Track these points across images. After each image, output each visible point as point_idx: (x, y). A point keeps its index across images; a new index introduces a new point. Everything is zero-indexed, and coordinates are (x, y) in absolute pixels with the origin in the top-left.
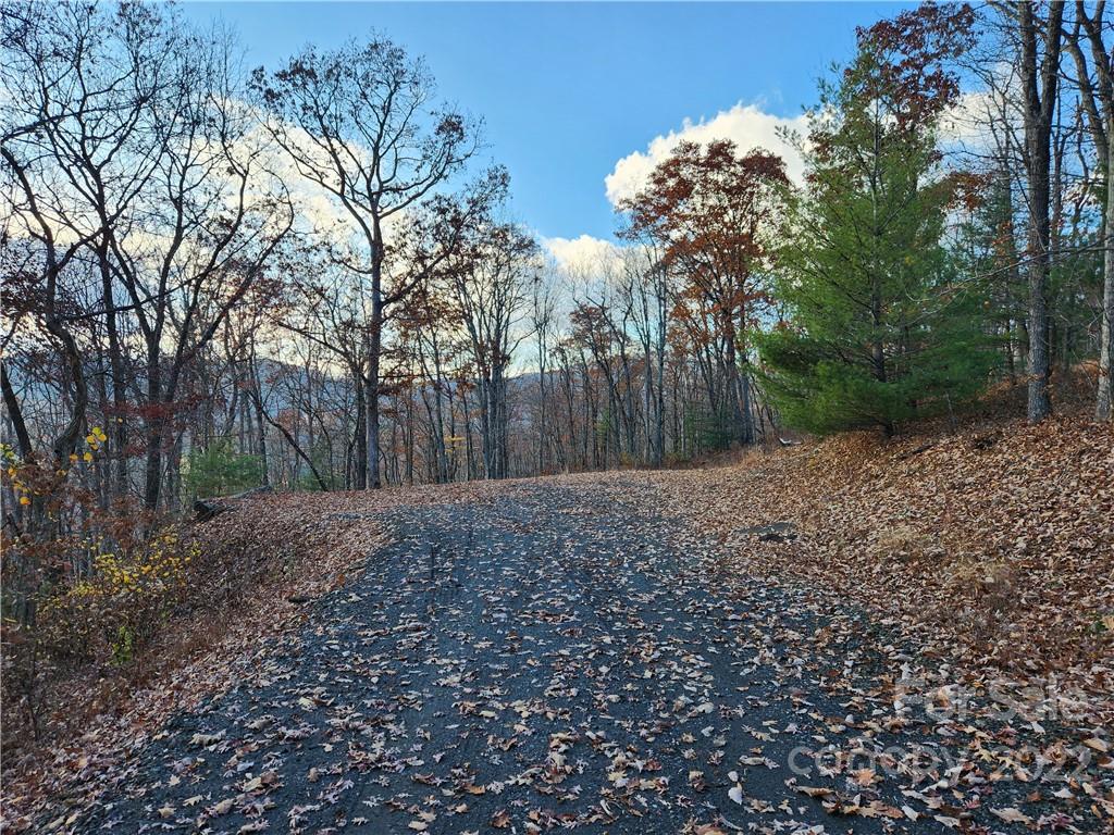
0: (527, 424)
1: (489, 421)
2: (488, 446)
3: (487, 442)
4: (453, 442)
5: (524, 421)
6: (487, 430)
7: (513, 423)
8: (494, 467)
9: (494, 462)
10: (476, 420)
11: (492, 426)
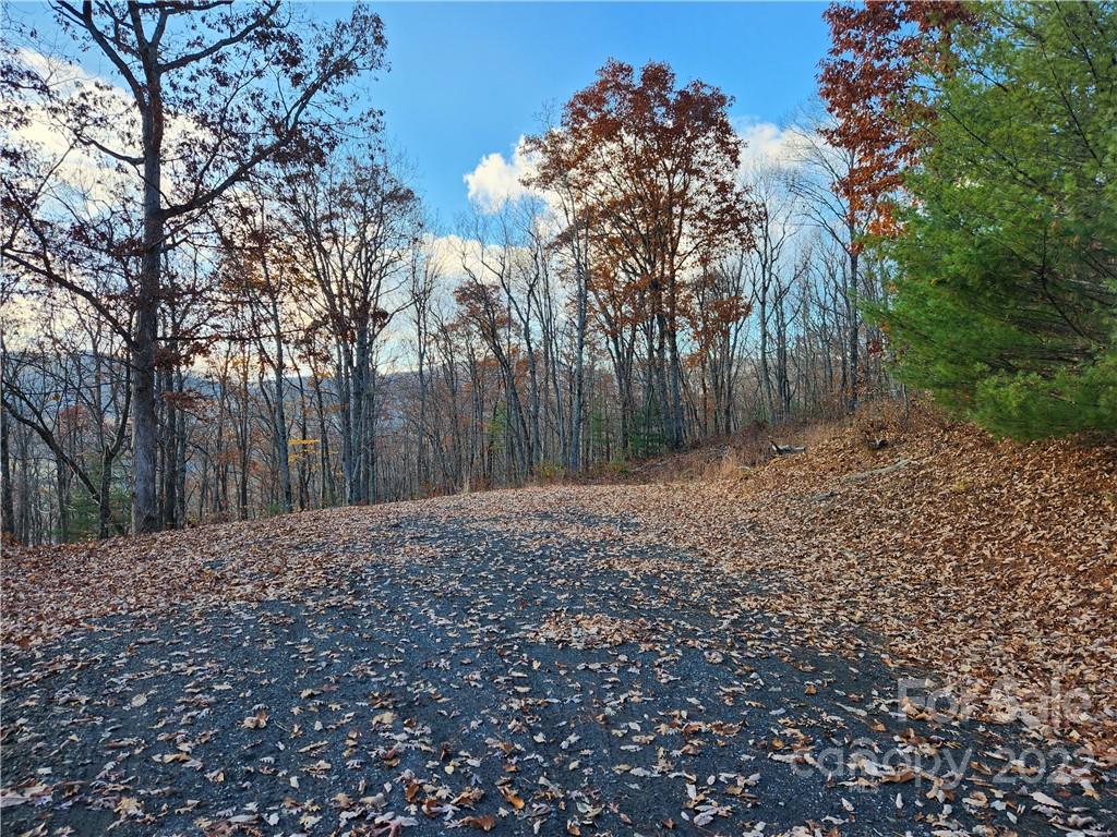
0: (397, 423)
1: (352, 418)
2: (350, 451)
3: (348, 445)
4: (304, 446)
5: (393, 420)
6: (349, 430)
7: (382, 423)
8: (358, 480)
9: (359, 473)
10: (335, 419)
11: (356, 425)
